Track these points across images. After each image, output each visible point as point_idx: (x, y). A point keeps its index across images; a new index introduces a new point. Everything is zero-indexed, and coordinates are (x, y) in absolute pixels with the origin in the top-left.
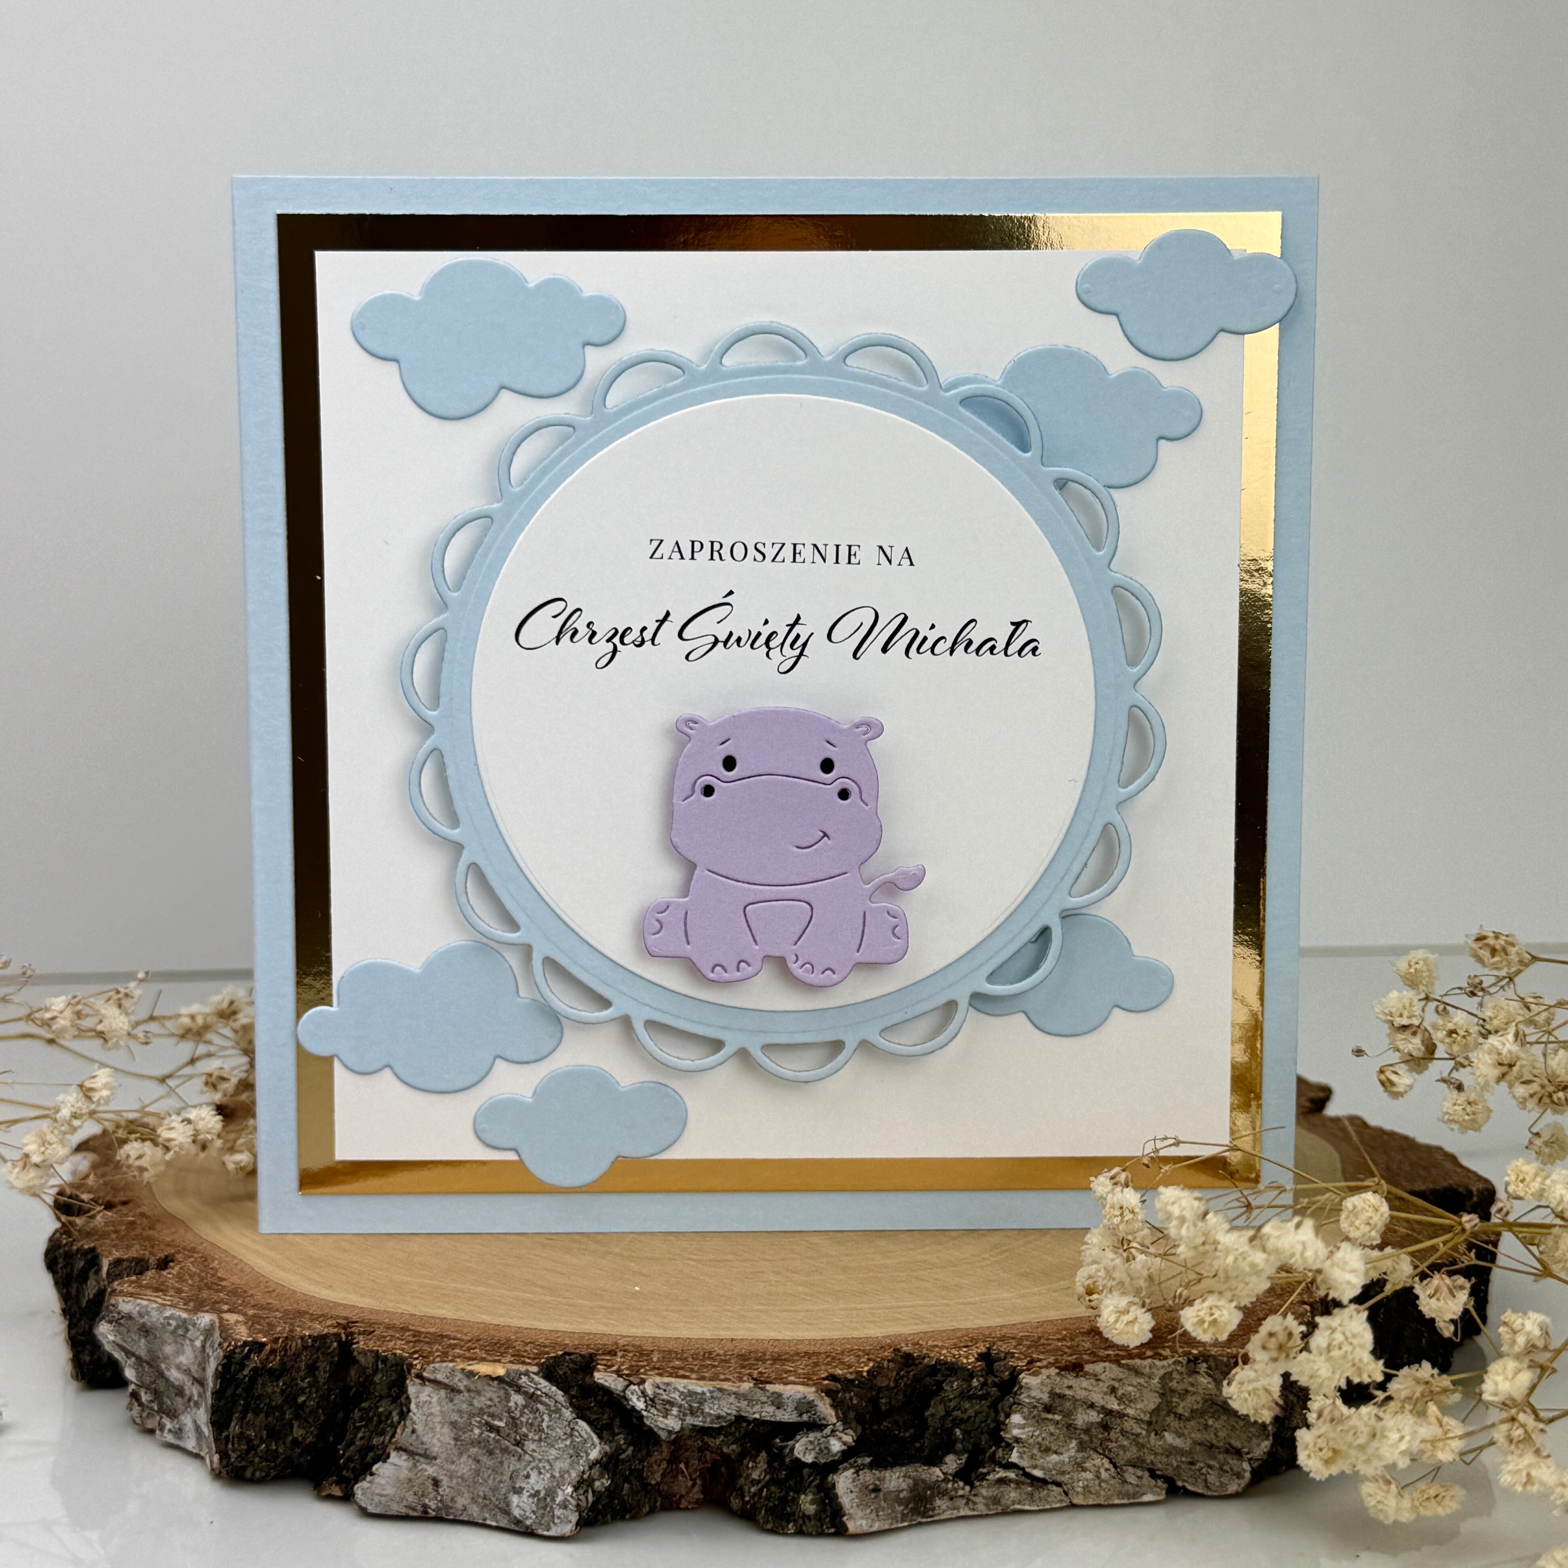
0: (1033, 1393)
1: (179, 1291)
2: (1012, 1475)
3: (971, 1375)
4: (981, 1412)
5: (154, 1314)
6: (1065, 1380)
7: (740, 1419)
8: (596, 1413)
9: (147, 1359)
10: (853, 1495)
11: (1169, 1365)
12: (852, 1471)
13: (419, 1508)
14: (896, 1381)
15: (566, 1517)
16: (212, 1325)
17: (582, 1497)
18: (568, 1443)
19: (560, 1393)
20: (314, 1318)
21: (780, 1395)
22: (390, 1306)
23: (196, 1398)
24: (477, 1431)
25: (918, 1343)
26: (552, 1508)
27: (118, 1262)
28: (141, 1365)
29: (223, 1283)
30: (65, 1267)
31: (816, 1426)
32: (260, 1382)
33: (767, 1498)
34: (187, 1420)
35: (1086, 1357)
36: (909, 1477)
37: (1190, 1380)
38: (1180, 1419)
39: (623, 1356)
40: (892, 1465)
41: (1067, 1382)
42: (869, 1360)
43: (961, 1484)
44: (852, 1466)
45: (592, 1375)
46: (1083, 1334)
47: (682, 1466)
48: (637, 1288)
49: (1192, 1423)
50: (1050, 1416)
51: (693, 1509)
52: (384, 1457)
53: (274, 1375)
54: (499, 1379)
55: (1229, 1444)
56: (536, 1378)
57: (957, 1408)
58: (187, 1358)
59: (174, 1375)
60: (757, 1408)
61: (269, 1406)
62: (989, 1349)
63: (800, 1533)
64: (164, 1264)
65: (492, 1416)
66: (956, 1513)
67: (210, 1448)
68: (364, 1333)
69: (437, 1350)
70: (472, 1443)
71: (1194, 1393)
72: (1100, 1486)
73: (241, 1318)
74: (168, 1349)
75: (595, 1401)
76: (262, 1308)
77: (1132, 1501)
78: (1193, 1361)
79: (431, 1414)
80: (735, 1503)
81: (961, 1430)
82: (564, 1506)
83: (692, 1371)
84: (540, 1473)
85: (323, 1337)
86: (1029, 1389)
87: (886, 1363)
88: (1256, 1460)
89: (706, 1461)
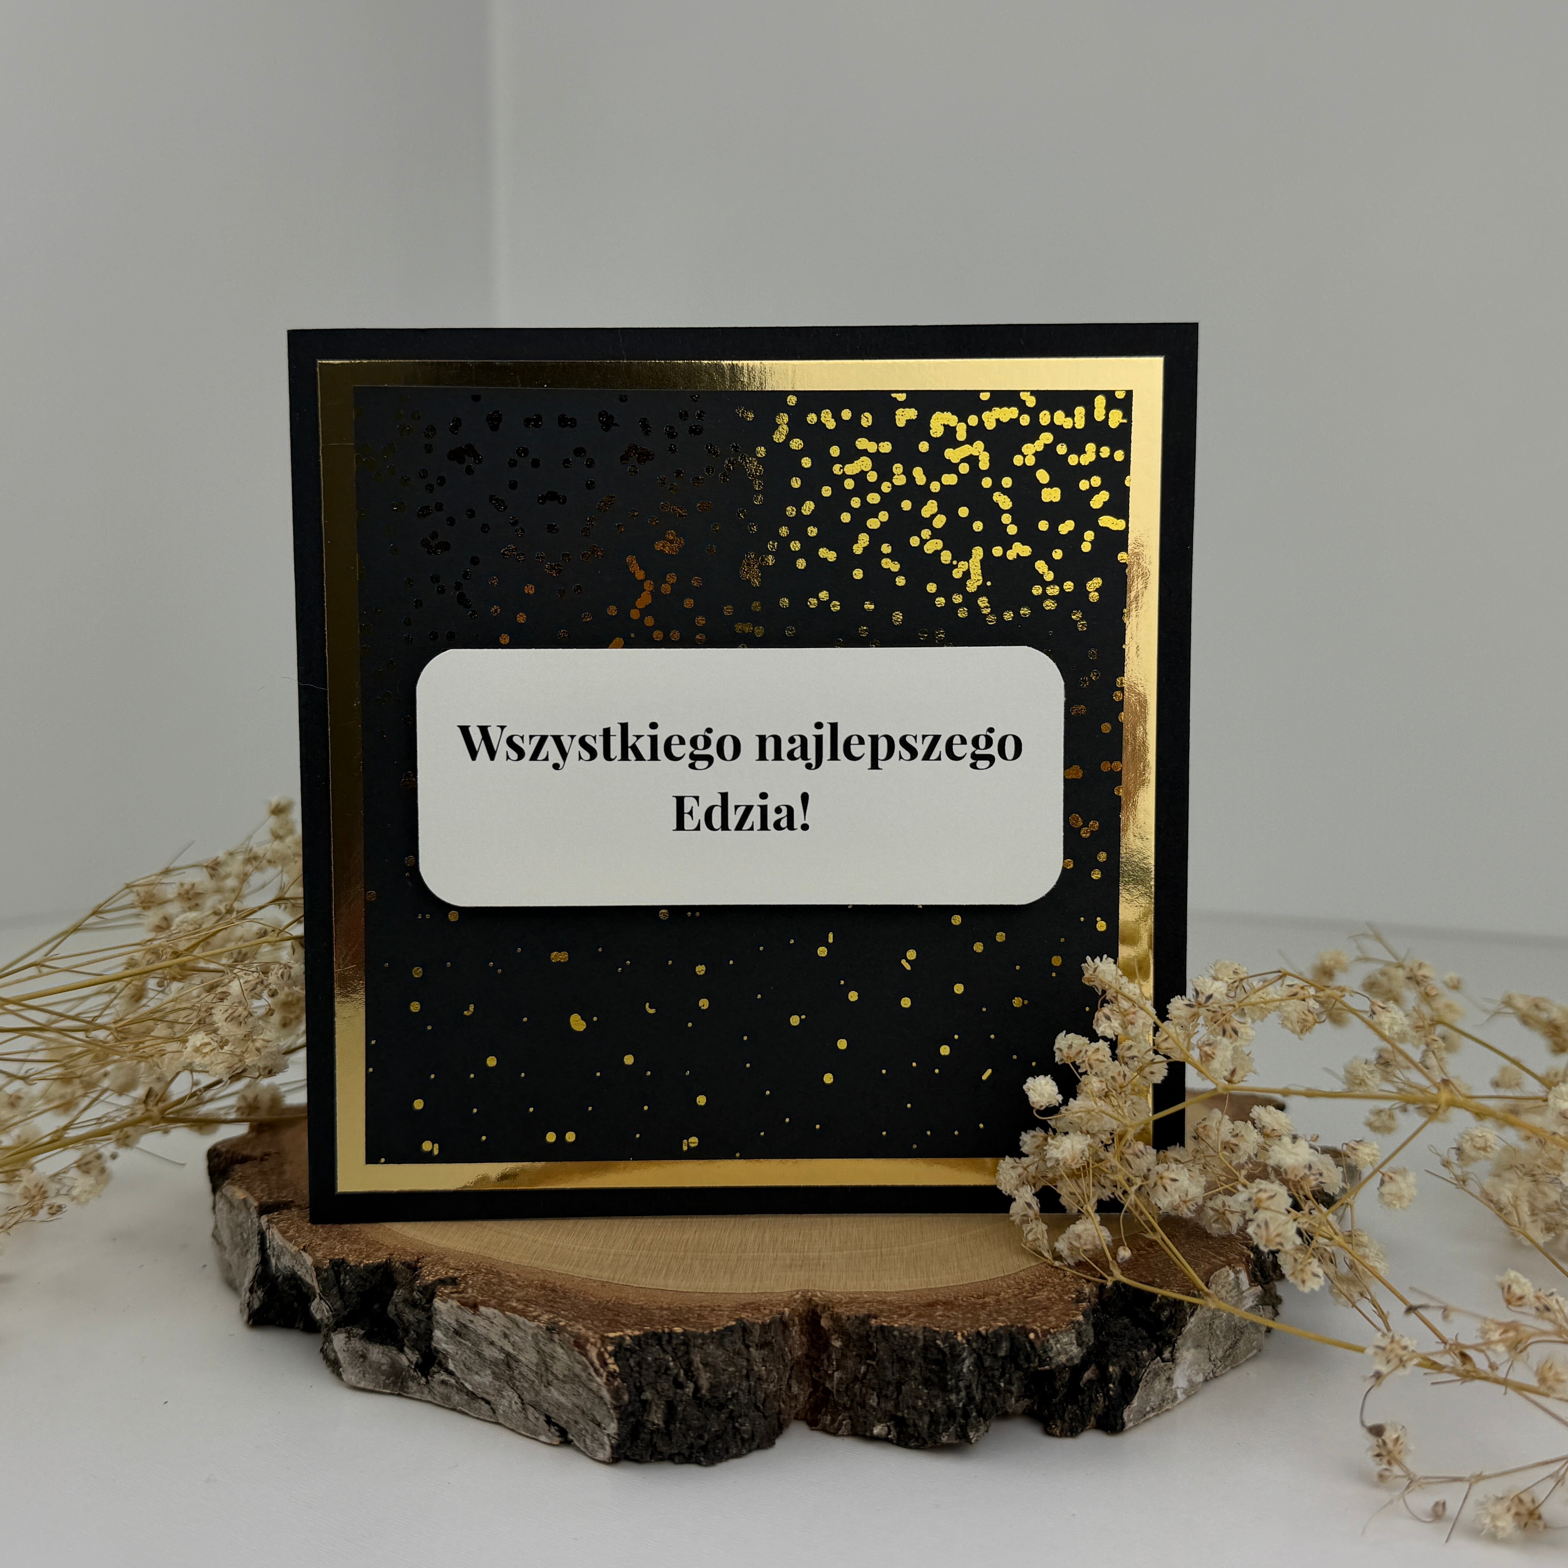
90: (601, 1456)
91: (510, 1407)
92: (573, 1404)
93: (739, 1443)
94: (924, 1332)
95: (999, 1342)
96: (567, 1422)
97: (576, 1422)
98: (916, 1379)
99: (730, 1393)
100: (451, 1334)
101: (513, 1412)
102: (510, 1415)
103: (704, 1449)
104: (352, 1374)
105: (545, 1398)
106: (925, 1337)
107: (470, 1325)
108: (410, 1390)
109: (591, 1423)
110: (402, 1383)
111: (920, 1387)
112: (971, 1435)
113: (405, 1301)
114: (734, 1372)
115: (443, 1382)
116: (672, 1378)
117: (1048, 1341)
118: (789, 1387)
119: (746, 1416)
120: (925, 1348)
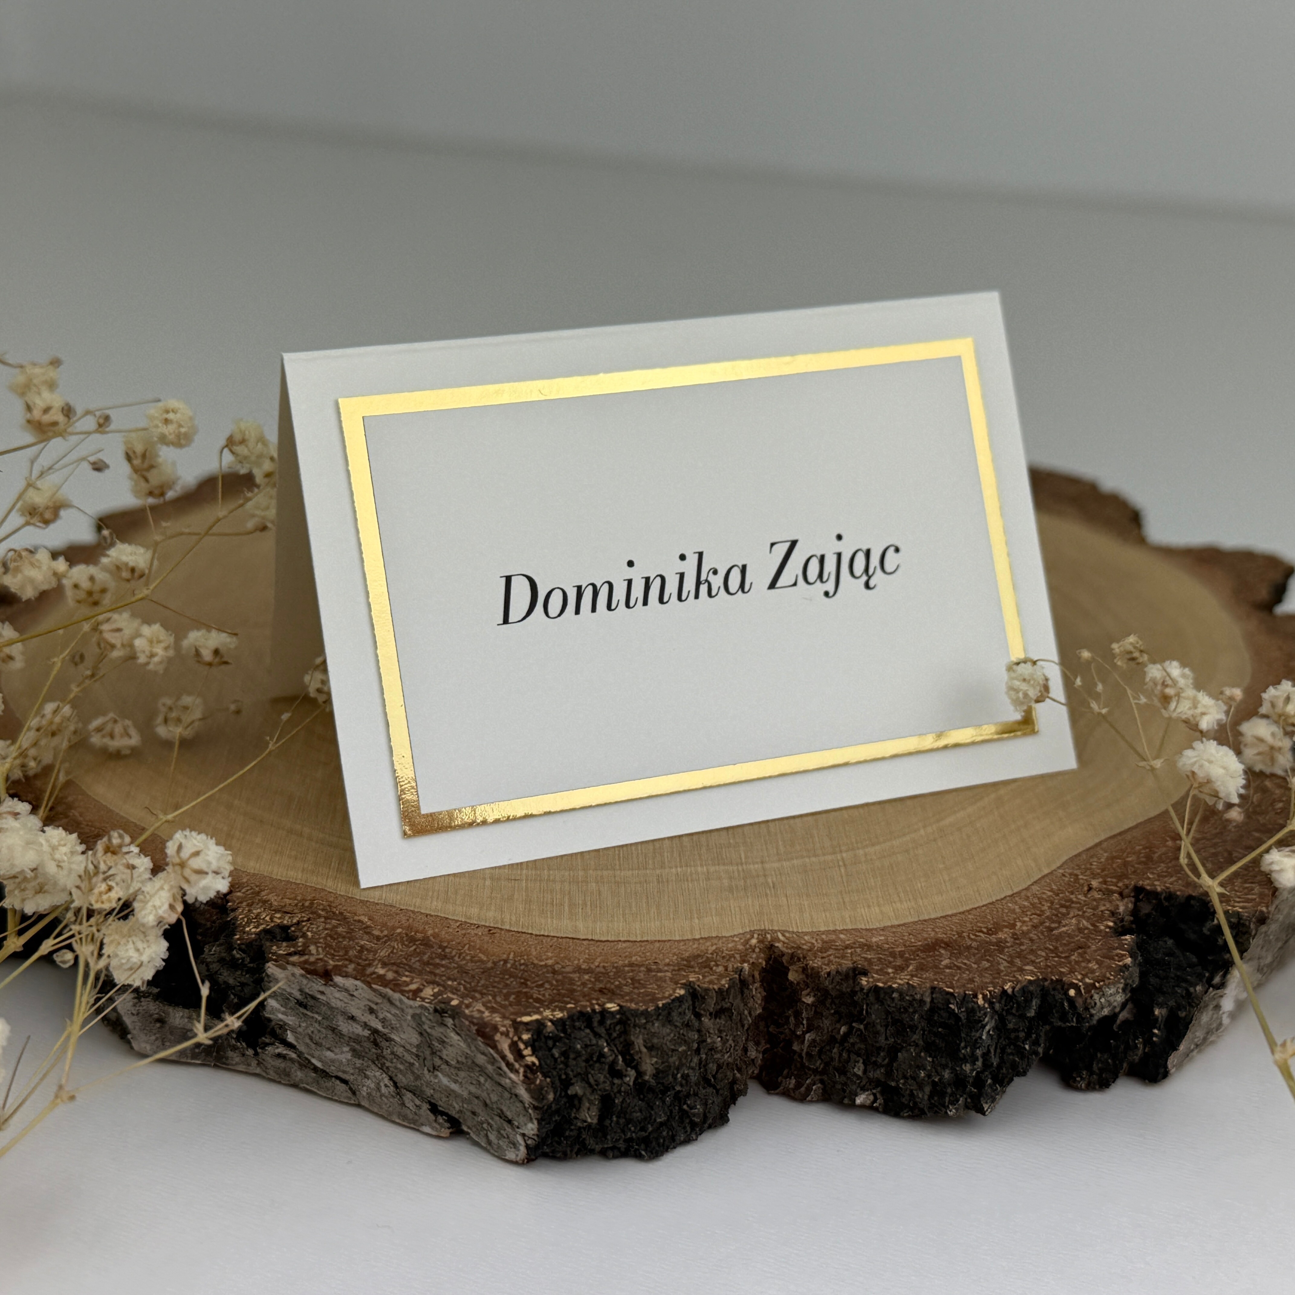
90: (511, 1155)
91: (378, 1089)
92: (470, 1093)
93: (688, 1129)
94: (932, 993)
95: (1028, 1001)
96: (460, 1112)
97: (474, 1113)
98: (917, 1045)
99: (679, 1075)
100: (292, 1003)
101: (382, 1095)
102: (378, 1100)
103: (646, 1141)
104: (147, 1042)
105: (428, 1084)
106: (932, 999)
107: (319, 996)
108: (229, 1061)
109: (497, 1118)
110: (218, 1052)
111: (922, 1054)
112: (986, 1107)
113: (221, 961)
114: (684, 1051)
115: (279, 1056)
116: (607, 1067)
117: (1092, 997)
118: (745, 1050)
119: (696, 1094)
120: (933, 1009)
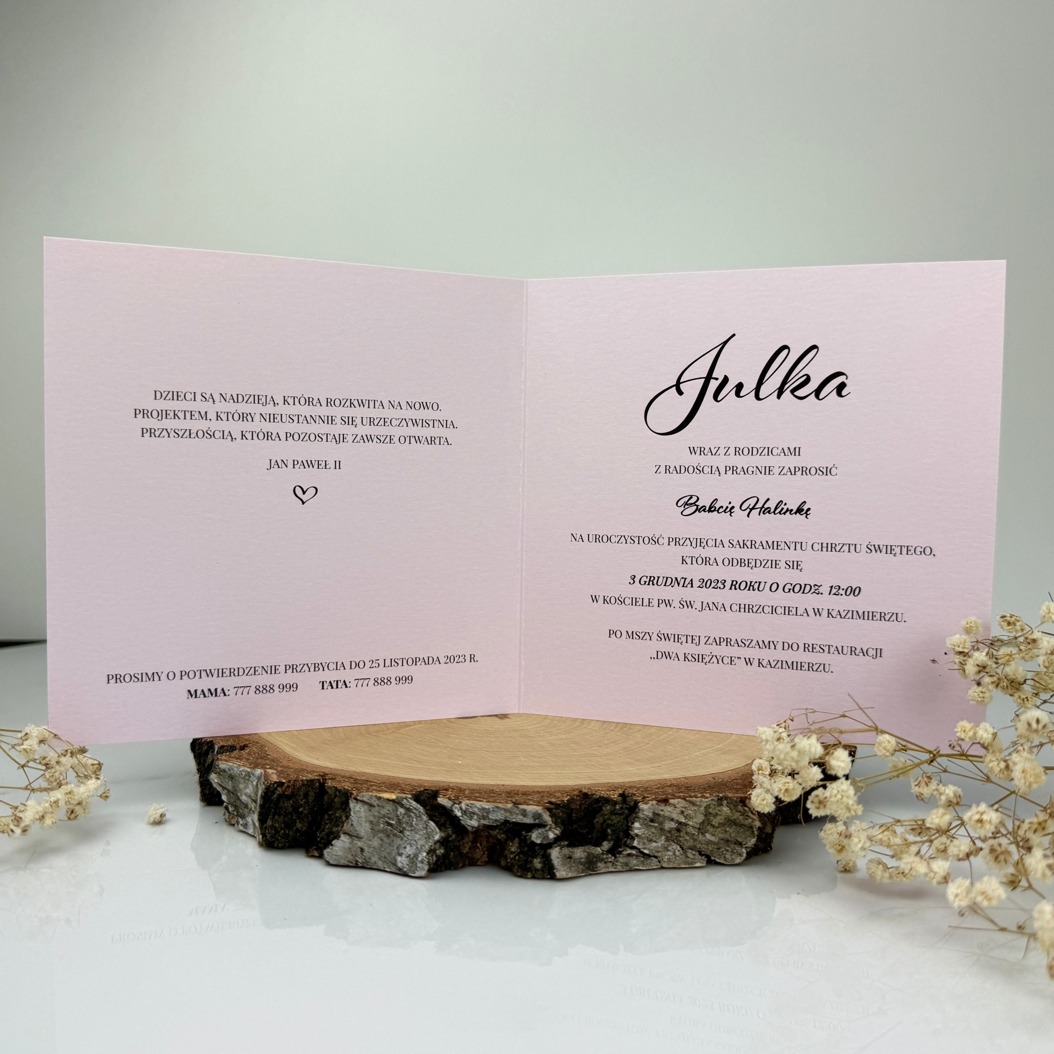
0: (645, 813)
1: (248, 759)
2: (634, 852)
3: (616, 803)
4: (620, 821)
5: (235, 769)
6: (660, 807)
7: (506, 822)
8: (439, 818)
9: (232, 790)
10: (559, 860)
11: (709, 801)
12: (559, 848)
13: (354, 862)
14: (580, 806)
15: (423, 867)
16: (261, 775)
17: (430, 858)
18: (425, 832)
19: (422, 808)
20: (308, 772)
21: (525, 810)
22: (345, 768)
23: (253, 809)
24: (382, 826)
25: (590, 789)
26: (416, 863)
27: (222, 747)
28: (229, 794)
29: (269, 757)
30: (199, 749)
31: (542, 825)
32: (282, 800)
33: (518, 861)
34: (249, 820)
35: (670, 796)
36: (586, 852)
37: (719, 808)
38: (713, 827)
39: (452, 791)
40: (578, 846)
41: (661, 808)
42: (568, 795)
43: (610, 856)
44: (559, 846)
45: (436, 800)
46: (668, 786)
47: (478, 845)
48: (460, 762)
49: (719, 829)
50: (652, 824)
51: (483, 865)
52: (337, 837)
53: (288, 798)
54: (393, 801)
55: (736, 840)
56: (411, 801)
57: (609, 819)
58: (250, 790)
59: (244, 798)
60: (514, 816)
61: (285, 812)
62: (624, 792)
63: (534, 877)
64: (243, 748)
65: (389, 818)
66: (607, 870)
67: (258, 833)
68: (331, 779)
69: (365, 787)
70: (380, 831)
71: (720, 815)
72: (675, 858)
73: (275, 771)
74: (241, 786)
75: (439, 813)
76: (285, 767)
77: (690, 866)
78: (720, 799)
79: (361, 817)
80: (503, 863)
81: (611, 830)
82: (422, 862)
83: (484, 798)
84: (411, 846)
85: (312, 781)
86: (643, 810)
87: (575, 797)
88: (749, 848)
89: (490, 843)
